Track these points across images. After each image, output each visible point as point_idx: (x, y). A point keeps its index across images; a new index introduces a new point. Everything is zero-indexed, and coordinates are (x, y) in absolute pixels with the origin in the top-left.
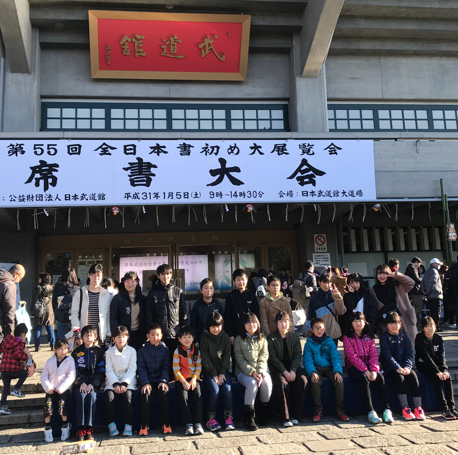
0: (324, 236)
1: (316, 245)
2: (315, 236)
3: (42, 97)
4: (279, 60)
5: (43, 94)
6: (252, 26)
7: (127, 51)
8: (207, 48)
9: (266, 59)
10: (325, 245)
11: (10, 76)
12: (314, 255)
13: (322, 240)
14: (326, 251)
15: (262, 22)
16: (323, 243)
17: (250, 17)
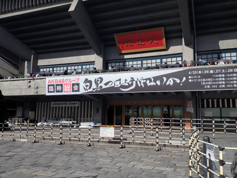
0: (191, 102)
1: (188, 105)
2: (188, 102)
6: (165, 30)
8: (151, 40)
10: (192, 105)
12: (187, 108)
13: (191, 103)
14: (192, 107)
15: (168, 28)
16: (191, 104)
17: (163, 27)
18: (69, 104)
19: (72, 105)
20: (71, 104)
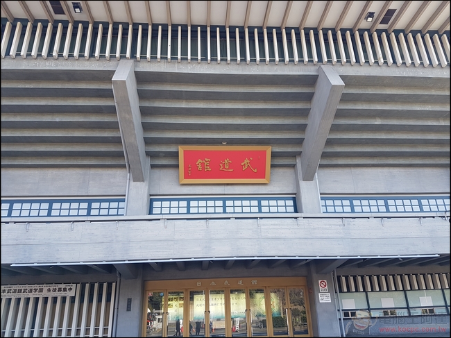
0: (326, 281)
1: (320, 287)
3: (151, 195)
4: (289, 171)
5: (151, 193)
6: (272, 153)
7: (200, 168)
8: (246, 165)
9: (280, 171)
11: (132, 183)
12: (319, 294)
13: (324, 284)
14: (327, 291)
15: (277, 149)
16: (325, 286)
17: (270, 147)
18: (49, 290)
19: (56, 294)
20: (54, 290)
